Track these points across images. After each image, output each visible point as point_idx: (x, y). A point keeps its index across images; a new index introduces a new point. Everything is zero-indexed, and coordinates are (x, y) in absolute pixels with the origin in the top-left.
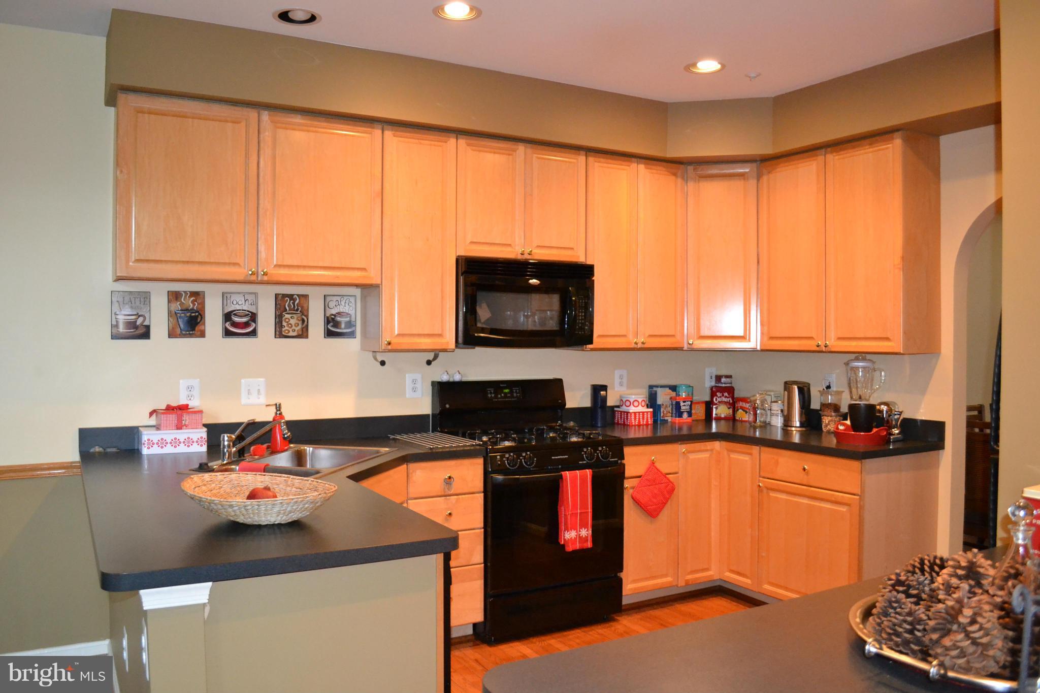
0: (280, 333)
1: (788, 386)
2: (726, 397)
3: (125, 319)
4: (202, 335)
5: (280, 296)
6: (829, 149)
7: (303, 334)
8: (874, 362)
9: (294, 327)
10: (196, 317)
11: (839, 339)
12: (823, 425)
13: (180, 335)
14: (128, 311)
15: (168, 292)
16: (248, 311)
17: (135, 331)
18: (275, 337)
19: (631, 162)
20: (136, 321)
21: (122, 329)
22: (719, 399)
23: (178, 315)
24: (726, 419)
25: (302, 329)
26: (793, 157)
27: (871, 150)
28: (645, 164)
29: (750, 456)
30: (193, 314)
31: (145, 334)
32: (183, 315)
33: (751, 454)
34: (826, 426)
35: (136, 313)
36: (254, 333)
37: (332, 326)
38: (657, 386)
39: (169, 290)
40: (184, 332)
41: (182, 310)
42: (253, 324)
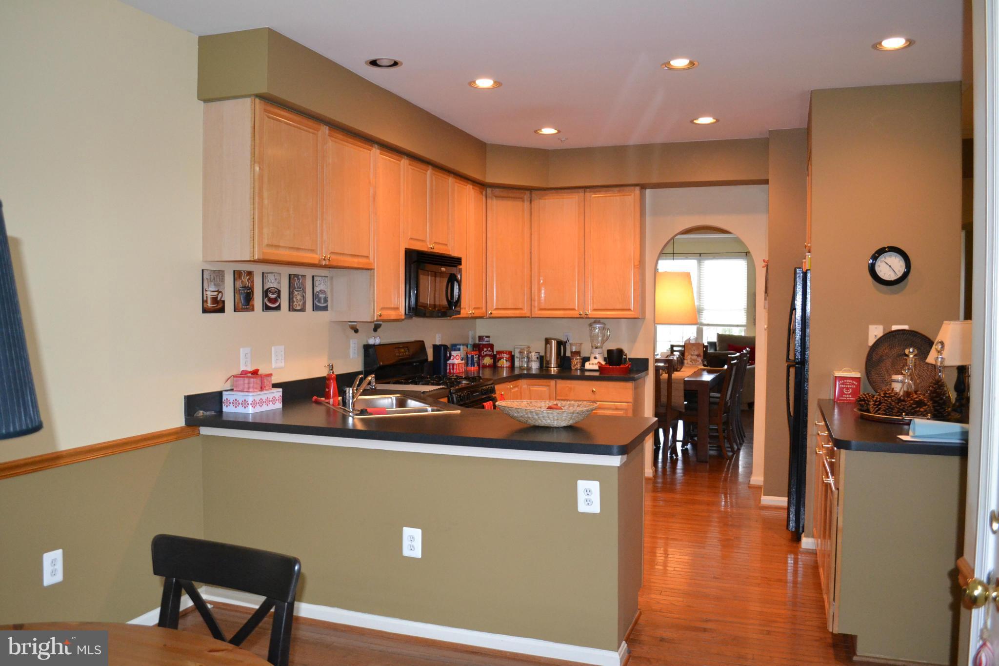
0: (291, 308)
1: (548, 341)
2: (489, 351)
3: (211, 295)
4: (253, 310)
5: (293, 276)
6: (588, 190)
7: (303, 310)
8: (605, 324)
9: (299, 302)
10: (250, 293)
11: (595, 310)
12: (573, 365)
13: (241, 309)
14: (213, 288)
15: (234, 271)
16: (277, 289)
17: (216, 306)
18: (289, 310)
19: (468, 183)
20: (217, 297)
21: (209, 304)
22: (485, 353)
23: (241, 291)
24: (490, 366)
25: (303, 303)
26: (566, 191)
27: (618, 194)
28: (473, 185)
29: (548, 387)
30: (248, 291)
31: (222, 310)
32: (243, 291)
33: (548, 386)
34: (575, 366)
35: (217, 290)
36: (278, 308)
37: (317, 301)
38: (460, 345)
39: (235, 270)
40: (243, 307)
41: (242, 287)
42: (279, 299)
